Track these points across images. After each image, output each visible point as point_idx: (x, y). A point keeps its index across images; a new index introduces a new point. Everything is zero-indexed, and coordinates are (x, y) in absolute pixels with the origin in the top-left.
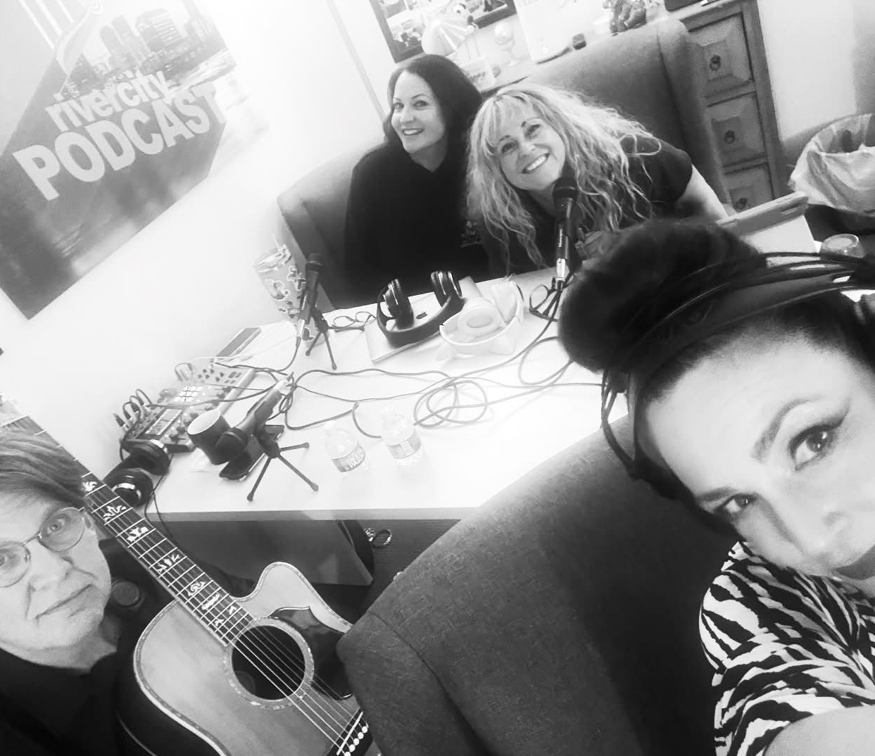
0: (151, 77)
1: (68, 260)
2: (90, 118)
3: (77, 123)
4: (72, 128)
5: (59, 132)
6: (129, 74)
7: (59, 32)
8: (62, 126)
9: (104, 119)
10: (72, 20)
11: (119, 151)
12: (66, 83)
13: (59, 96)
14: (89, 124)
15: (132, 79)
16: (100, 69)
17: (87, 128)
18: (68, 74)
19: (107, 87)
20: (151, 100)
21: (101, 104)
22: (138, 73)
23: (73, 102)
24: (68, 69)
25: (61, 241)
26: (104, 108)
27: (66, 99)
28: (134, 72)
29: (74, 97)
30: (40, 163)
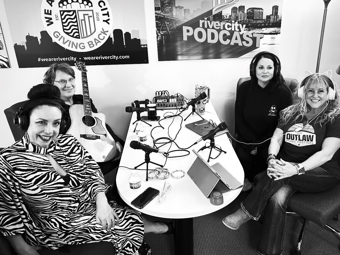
0: (241, 25)
2: (211, 26)
3: (206, 26)
5: (199, 27)
6: (233, 21)
7: (219, 3)
8: (201, 26)
9: (215, 29)
10: (226, 2)
11: (213, 38)
12: (211, 17)
13: (206, 19)
14: (209, 28)
15: (233, 23)
16: (225, 17)
17: (208, 29)
18: (213, 14)
19: (223, 22)
20: (235, 30)
21: (217, 25)
22: (237, 23)
23: (209, 22)
24: (214, 13)
25: (179, 50)
26: (217, 27)
27: (208, 20)
28: (235, 22)
29: (210, 20)
30: (188, 31)
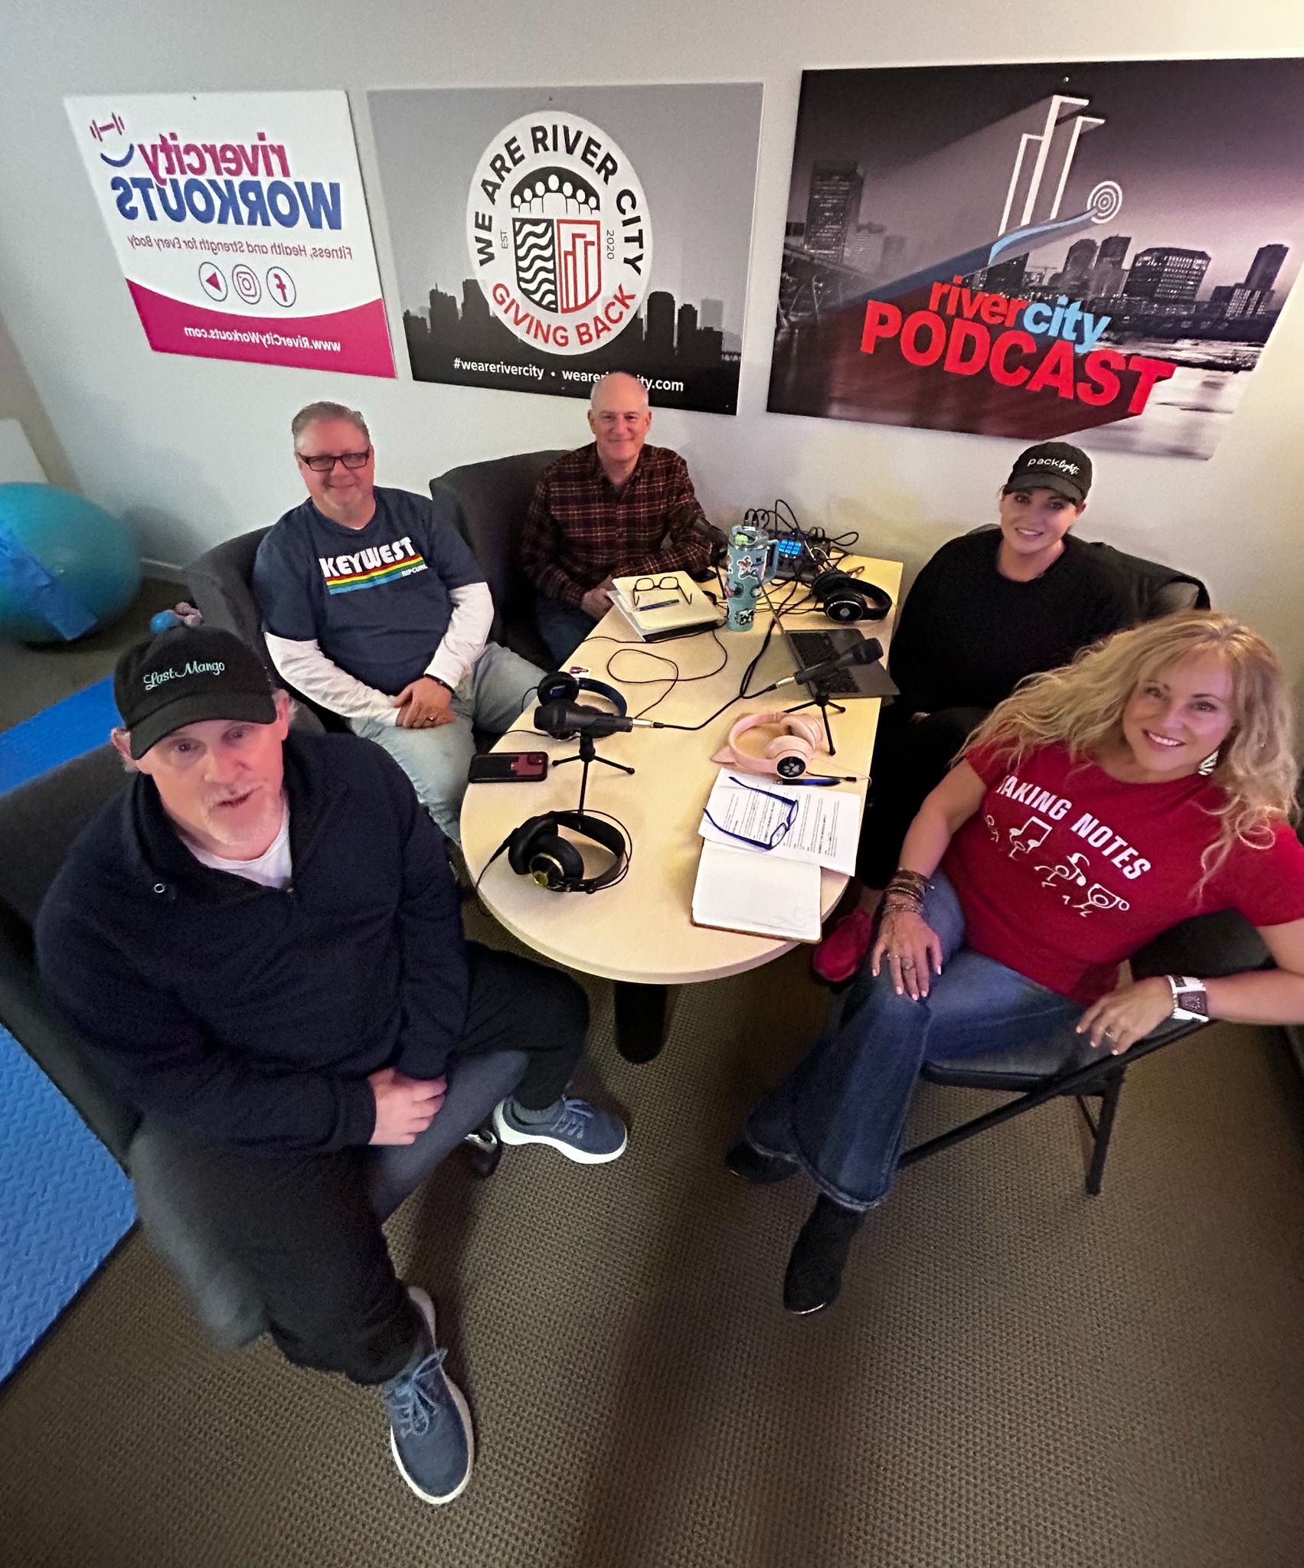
0: (1089, 318)
1: (831, 400)
2: (969, 313)
3: (951, 310)
4: (941, 312)
5: (926, 308)
6: (1063, 300)
7: (1026, 220)
8: (933, 305)
9: (983, 323)
10: (1053, 215)
11: (966, 356)
12: (978, 273)
13: (958, 279)
14: (962, 317)
15: (1062, 306)
16: (1033, 278)
17: (957, 321)
18: (991, 265)
19: (1021, 298)
20: (1061, 337)
21: (995, 309)
22: (1076, 306)
23: (967, 292)
24: (996, 259)
25: (839, 383)
27: (964, 285)
29: (974, 288)
30: (884, 320)
